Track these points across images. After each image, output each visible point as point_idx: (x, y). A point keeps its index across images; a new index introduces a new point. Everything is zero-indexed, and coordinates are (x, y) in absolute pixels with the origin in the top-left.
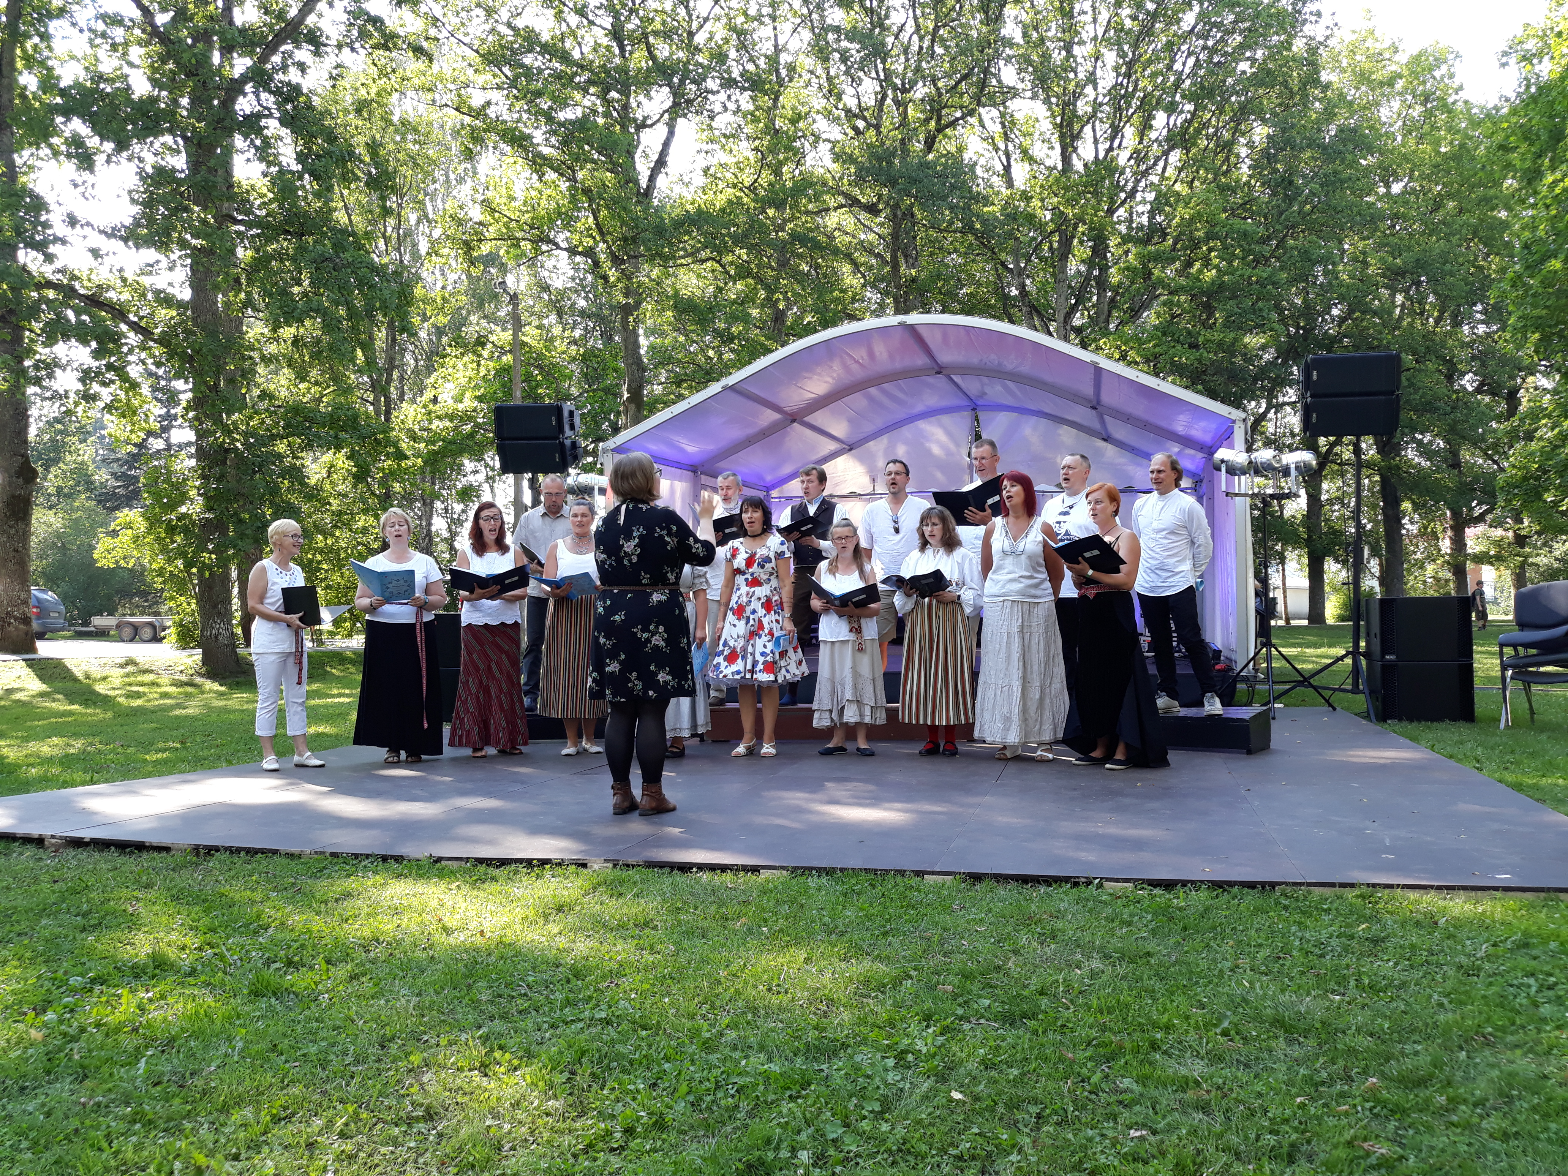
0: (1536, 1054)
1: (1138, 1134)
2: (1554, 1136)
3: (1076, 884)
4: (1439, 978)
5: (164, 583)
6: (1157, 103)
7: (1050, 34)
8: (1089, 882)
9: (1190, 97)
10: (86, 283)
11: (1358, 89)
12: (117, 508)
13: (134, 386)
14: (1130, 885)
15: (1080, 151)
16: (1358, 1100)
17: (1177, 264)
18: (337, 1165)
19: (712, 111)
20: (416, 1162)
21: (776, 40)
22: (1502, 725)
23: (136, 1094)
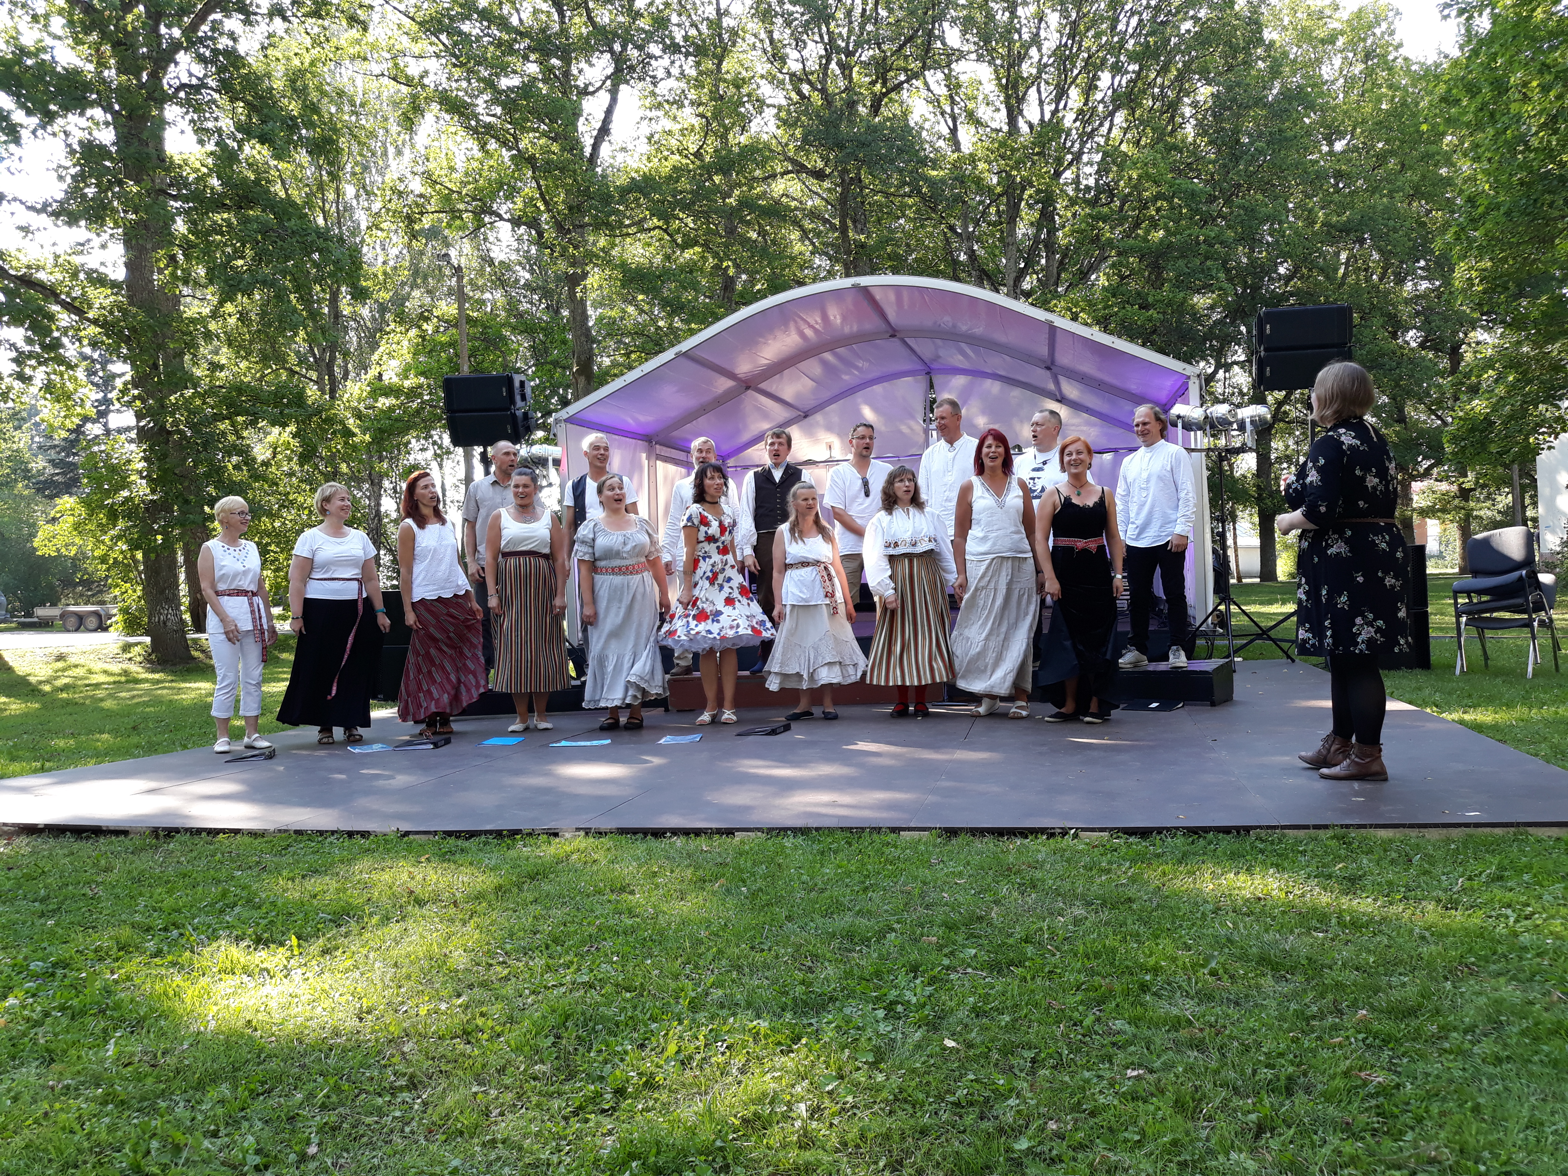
0: (1518, 980)
1: (1135, 1073)
2: (1546, 1060)
3: (1052, 835)
4: (1418, 912)
5: (108, 570)
6: (1102, 64)
8: (1064, 832)
9: (1133, 57)
10: (15, 263)
11: (1300, 47)
12: (57, 495)
14: (1106, 834)
15: (1025, 113)
16: (1350, 1032)
17: (1125, 225)
18: (320, 1137)
19: (654, 77)
20: (402, 1131)
21: (718, 4)
22: (1458, 671)
23: (107, 1075)
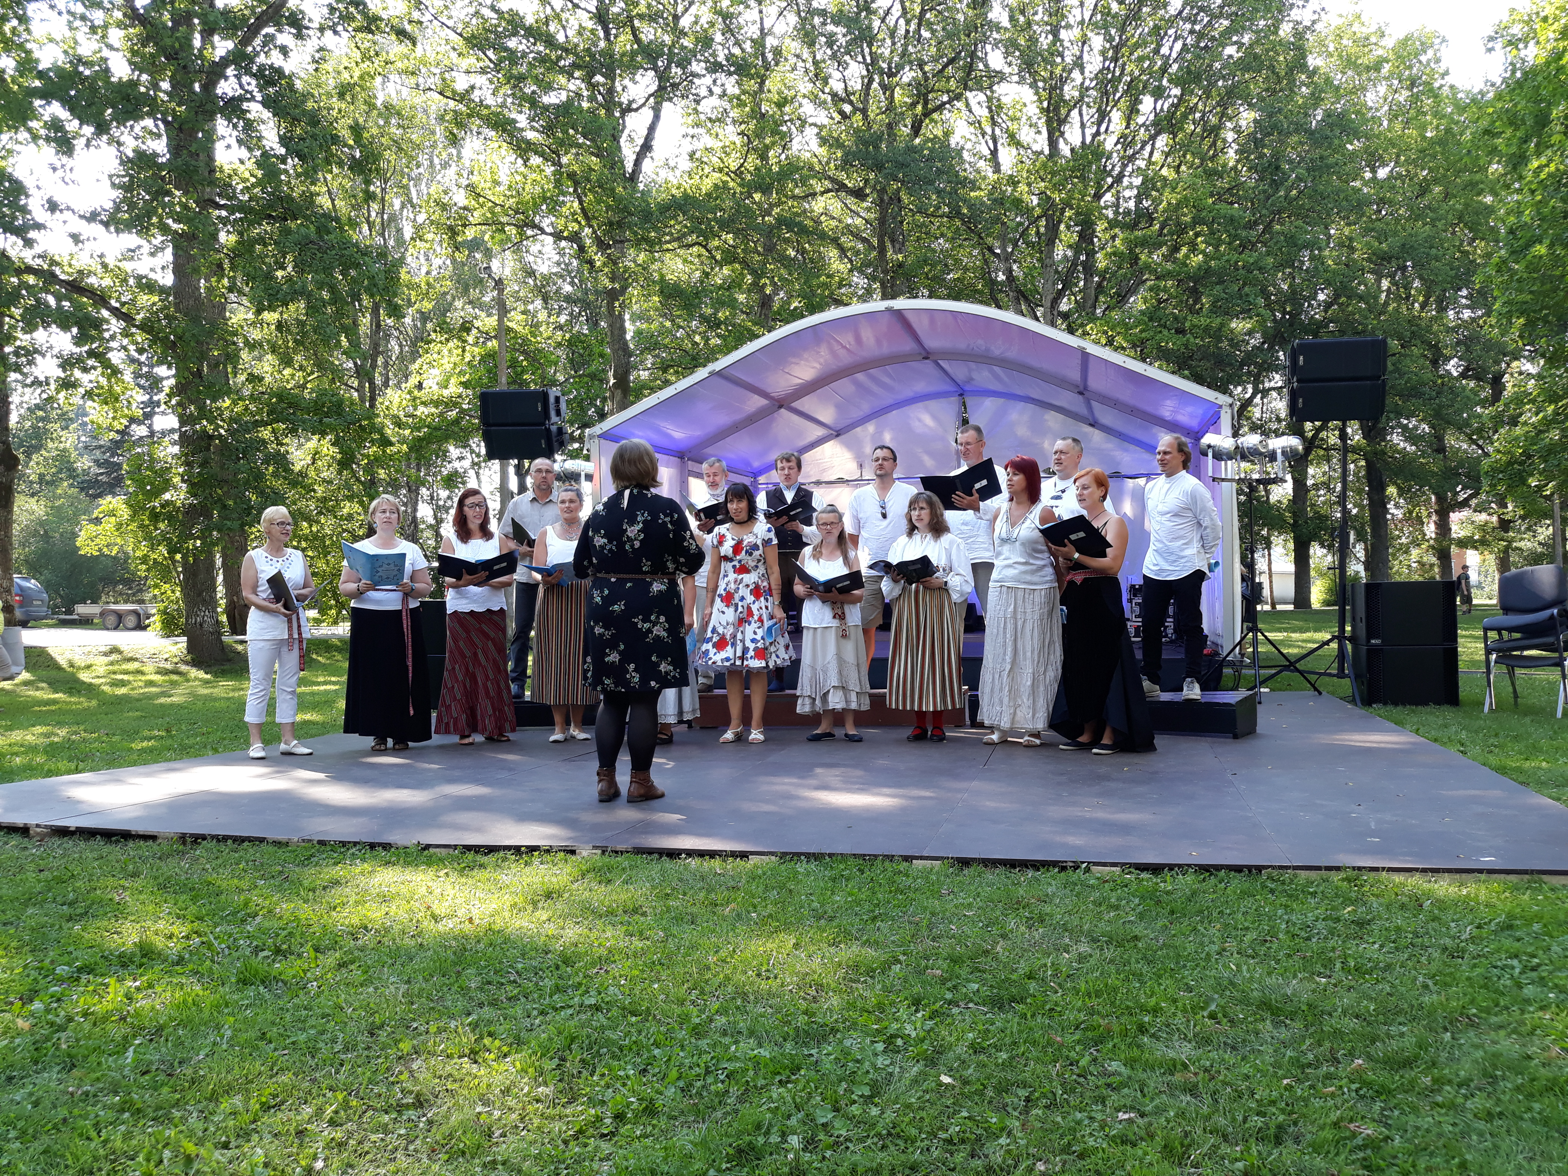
0: (1519, 1034)
1: (1126, 1116)
2: (1537, 1116)
3: (1063, 869)
4: (1423, 960)
5: (148, 570)
6: (1145, 87)
7: (1037, 18)
8: (1076, 866)
9: (1175, 81)
10: (66, 269)
11: (1344, 73)
12: (100, 495)
13: (116, 372)
14: (1117, 869)
15: (1066, 135)
16: (1344, 1082)
17: (1164, 249)
18: (327, 1152)
19: (697, 95)
20: (406, 1149)
21: (762, 23)
22: (1486, 709)
23: (124, 1083)
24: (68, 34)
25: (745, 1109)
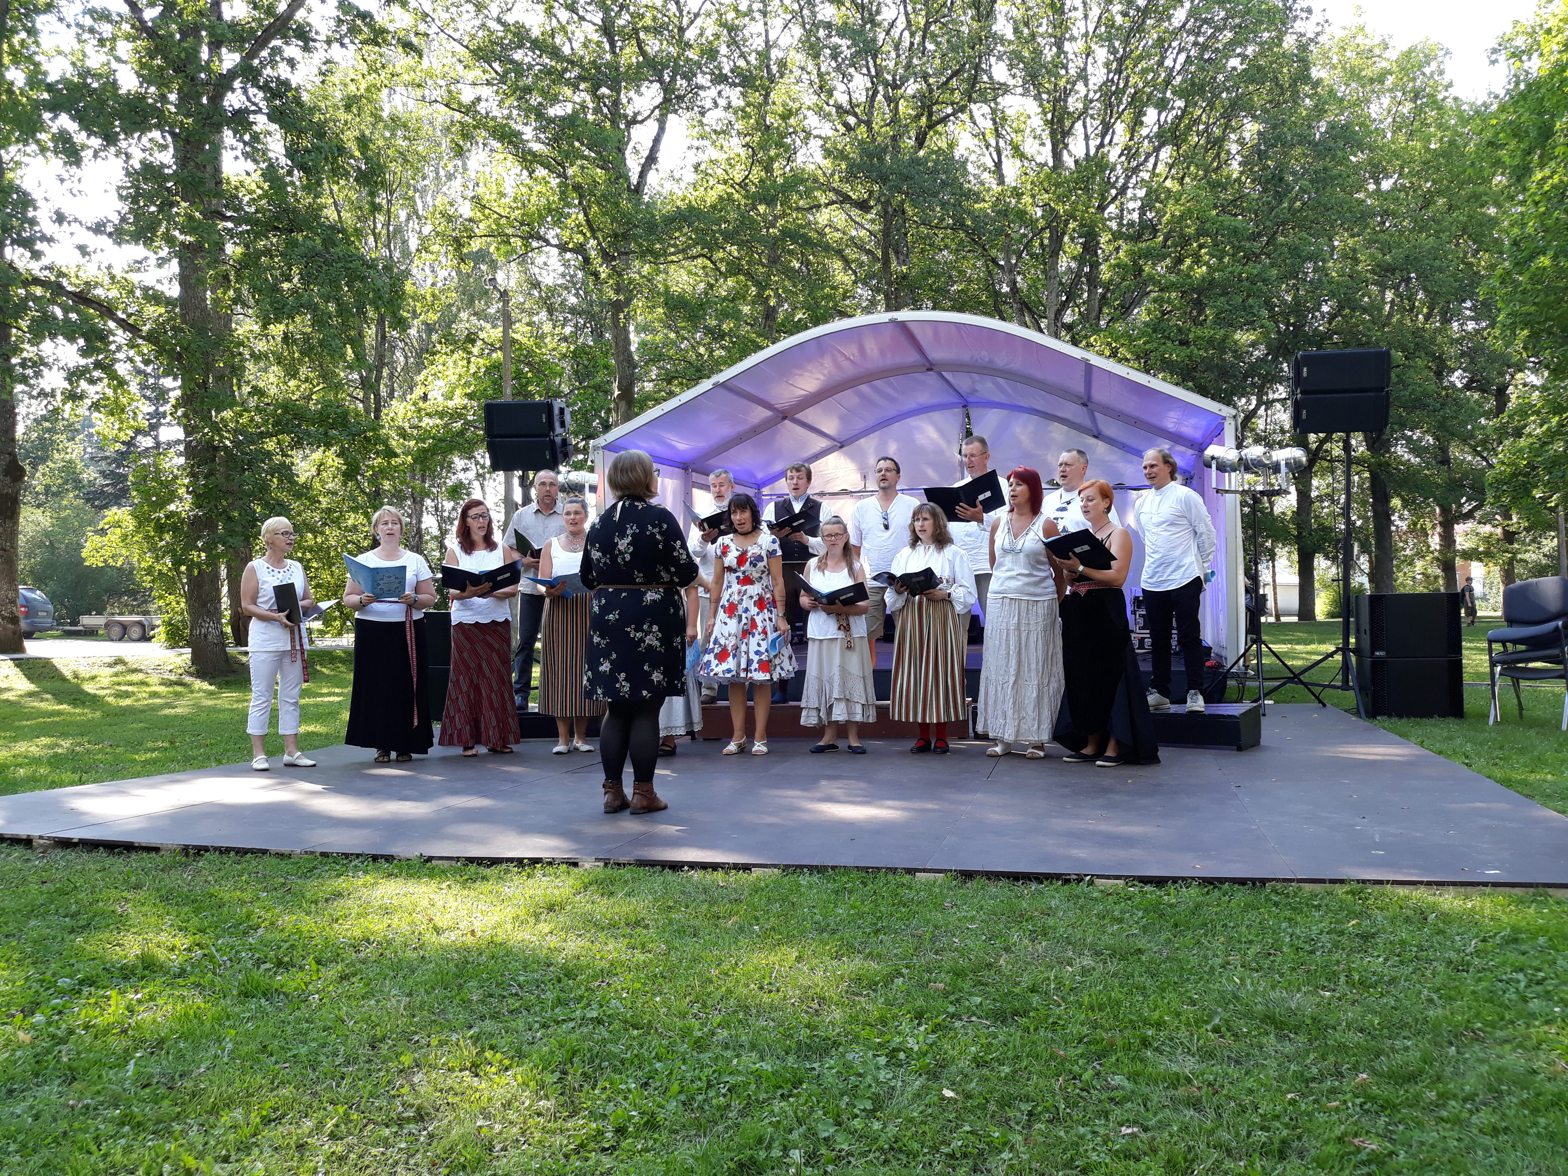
0: (1525, 1048)
1: (1129, 1131)
2: (1543, 1131)
3: (1067, 881)
4: (1428, 973)
5: (153, 581)
6: (1148, 100)
7: (1042, 30)
8: (1080, 879)
9: (1179, 93)
10: (73, 280)
11: (1348, 85)
12: (106, 506)
13: (122, 383)
14: (1121, 882)
15: (1071, 147)
16: (1349, 1096)
17: (1168, 261)
18: (327, 1166)
19: (702, 107)
20: (407, 1163)
21: (767, 36)
22: (1491, 721)
23: (125, 1096)
24: (77, 46)
25: (747, 1123)
